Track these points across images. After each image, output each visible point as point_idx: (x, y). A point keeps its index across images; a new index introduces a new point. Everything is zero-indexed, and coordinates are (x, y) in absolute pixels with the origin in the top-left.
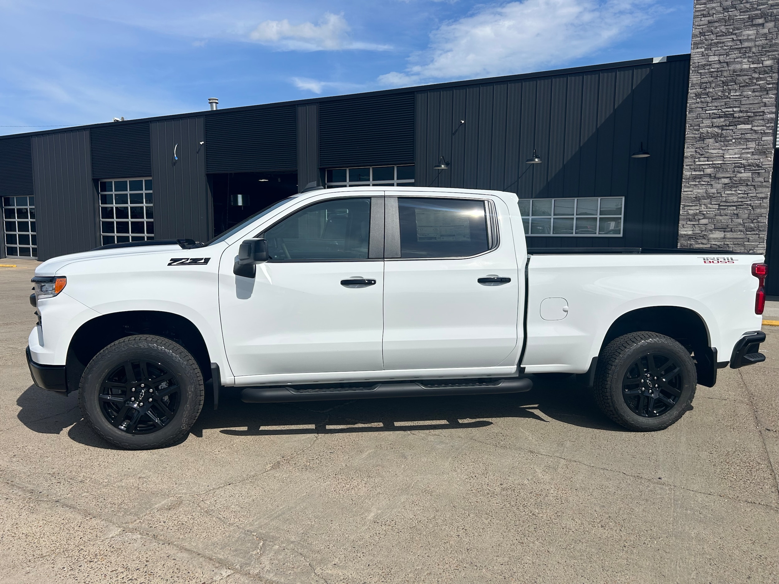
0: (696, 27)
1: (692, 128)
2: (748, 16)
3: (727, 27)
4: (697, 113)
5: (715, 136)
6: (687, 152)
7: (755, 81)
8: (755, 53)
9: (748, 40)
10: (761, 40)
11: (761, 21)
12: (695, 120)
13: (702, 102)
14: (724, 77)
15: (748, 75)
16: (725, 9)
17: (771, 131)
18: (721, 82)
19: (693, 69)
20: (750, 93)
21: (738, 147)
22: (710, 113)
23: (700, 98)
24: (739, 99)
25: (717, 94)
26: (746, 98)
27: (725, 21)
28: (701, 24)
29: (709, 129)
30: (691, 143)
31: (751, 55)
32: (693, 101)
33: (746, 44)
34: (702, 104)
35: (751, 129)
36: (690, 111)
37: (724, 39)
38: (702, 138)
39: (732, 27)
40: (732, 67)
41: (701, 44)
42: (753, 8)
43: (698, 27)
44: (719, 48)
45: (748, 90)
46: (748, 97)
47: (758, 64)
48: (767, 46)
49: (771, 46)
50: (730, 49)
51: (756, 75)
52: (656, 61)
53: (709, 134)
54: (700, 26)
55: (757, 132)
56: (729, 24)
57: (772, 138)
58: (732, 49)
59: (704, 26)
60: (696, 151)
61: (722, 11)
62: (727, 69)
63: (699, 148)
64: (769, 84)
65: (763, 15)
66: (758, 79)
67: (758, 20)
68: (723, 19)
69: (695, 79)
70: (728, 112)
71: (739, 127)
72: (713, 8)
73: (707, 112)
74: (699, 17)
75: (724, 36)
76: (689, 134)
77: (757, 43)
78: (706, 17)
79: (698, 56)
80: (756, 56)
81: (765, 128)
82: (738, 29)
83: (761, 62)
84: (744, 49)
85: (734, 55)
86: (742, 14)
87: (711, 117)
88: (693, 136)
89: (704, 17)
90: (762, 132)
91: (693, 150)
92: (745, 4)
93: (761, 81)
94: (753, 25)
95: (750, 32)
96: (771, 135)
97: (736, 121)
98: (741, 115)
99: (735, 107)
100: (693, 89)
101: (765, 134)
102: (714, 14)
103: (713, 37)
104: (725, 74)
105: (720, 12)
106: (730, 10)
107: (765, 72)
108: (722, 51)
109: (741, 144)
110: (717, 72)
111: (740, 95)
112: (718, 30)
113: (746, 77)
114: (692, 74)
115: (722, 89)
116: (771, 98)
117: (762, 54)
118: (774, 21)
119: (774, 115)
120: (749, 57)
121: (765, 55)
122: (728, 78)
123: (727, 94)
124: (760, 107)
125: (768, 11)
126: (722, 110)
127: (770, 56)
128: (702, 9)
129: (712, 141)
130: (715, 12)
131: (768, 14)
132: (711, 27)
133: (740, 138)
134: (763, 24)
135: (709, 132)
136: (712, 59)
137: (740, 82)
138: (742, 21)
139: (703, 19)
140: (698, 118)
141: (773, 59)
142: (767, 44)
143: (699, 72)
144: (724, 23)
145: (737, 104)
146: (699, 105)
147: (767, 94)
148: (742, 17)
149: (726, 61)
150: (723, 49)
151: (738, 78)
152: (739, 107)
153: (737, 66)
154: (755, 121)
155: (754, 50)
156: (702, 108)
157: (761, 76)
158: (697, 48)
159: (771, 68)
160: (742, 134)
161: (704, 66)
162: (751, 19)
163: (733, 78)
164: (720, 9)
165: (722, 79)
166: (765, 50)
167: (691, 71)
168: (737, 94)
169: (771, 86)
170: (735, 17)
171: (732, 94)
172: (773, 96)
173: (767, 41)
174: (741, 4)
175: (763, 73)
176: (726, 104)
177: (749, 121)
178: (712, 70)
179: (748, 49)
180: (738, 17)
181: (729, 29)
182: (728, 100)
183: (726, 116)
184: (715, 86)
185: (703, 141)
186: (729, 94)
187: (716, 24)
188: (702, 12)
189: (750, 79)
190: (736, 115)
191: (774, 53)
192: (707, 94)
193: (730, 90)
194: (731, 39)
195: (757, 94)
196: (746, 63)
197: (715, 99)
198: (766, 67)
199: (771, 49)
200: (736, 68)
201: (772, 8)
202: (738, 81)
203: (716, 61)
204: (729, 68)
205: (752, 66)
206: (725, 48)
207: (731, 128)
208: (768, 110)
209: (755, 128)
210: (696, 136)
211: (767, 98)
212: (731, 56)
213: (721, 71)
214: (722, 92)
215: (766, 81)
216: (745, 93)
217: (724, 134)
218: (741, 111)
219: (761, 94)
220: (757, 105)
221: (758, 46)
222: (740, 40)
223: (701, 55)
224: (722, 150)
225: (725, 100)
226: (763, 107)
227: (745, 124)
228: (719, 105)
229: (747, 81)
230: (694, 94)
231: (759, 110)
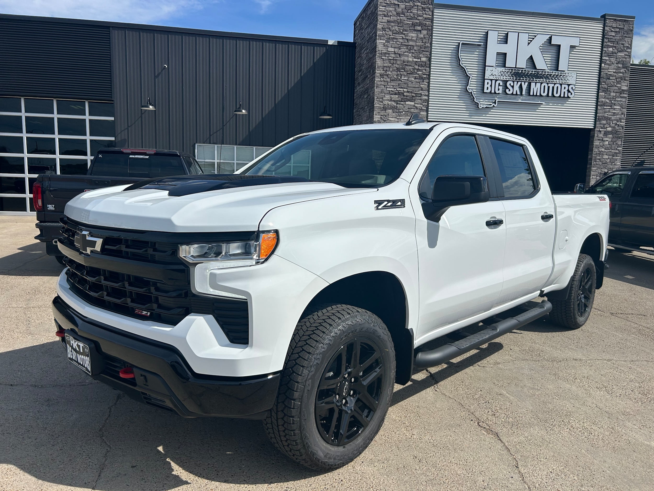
0: (380, 23)
1: (378, 100)
2: (411, 23)
3: (399, 28)
4: (381, 89)
5: (393, 108)
6: (376, 118)
7: (416, 71)
8: (416, 51)
9: (412, 40)
10: (419, 42)
11: (419, 28)
12: (380, 94)
13: (384, 81)
14: (398, 65)
15: (412, 66)
16: (398, 14)
17: (425, 108)
18: (396, 68)
19: (378, 55)
20: (413, 79)
21: (406, 118)
22: (389, 90)
23: (383, 78)
24: (407, 83)
25: (393, 76)
26: (411, 83)
27: (399, 23)
28: (383, 22)
29: (389, 102)
30: (378, 112)
31: (413, 51)
32: (379, 79)
33: (411, 43)
34: (384, 82)
35: (414, 106)
36: (377, 87)
37: (398, 36)
38: (385, 109)
39: (402, 28)
40: (402, 58)
41: (383, 36)
42: (415, 17)
43: (381, 23)
44: (395, 43)
45: (412, 77)
46: (412, 82)
47: (418, 59)
48: (423, 47)
49: (425, 48)
50: (401, 44)
51: (417, 67)
52: (330, 43)
53: (389, 106)
54: (382, 23)
55: (417, 108)
56: (400, 26)
57: (425, 113)
58: (402, 45)
59: (385, 24)
60: (381, 118)
61: (396, 15)
62: (399, 59)
63: (383, 116)
64: (424, 75)
65: (420, 24)
66: (418, 70)
67: (418, 27)
68: (397, 21)
69: (380, 63)
70: (401, 91)
71: (407, 103)
72: (390, 11)
73: (388, 89)
74: (382, 15)
75: (397, 34)
76: (376, 105)
77: (417, 43)
78: (386, 17)
79: (381, 45)
80: (417, 53)
81: (422, 105)
82: (406, 31)
83: (420, 58)
84: (410, 46)
85: (404, 49)
86: (408, 20)
87: (390, 93)
88: (379, 106)
89: (384, 16)
90: (420, 108)
91: (380, 117)
92: (410, 13)
93: (419, 71)
94: (415, 30)
95: (413, 35)
96: (425, 111)
97: (405, 99)
98: (408, 94)
99: (405, 88)
100: (379, 70)
101: (421, 110)
102: (391, 16)
103: (390, 33)
104: (398, 62)
105: (395, 15)
106: (401, 15)
107: (422, 66)
108: (396, 45)
109: (408, 115)
110: (393, 60)
111: (407, 80)
112: (394, 28)
113: (411, 67)
114: (378, 59)
115: (396, 73)
116: (425, 85)
117: (420, 52)
118: (427, 30)
119: (427, 97)
120: (413, 53)
121: (422, 53)
122: (400, 66)
123: (399, 78)
124: (419, 91)
125: (423, 22)
126: (396, 89)
127: (425, 55)
128: (383, 10)
129: (390, 111)
130: (391, 15)
131: (423, 24)
132: (389, 25)
133: (407, 111)
134: (421, 31)
135: (389, 104)
136: (391, 49)
137: (407, 70)
138: (408, 26)
139: (384, 18)
140: (382, 92)
141: (426, 57)
142: (423, 46)
143: (382, 58)
144: (397, 25)
145: (405, 87)
146: (383, 83)
147: (423, 81)
148: (408, 22)
149: (399, 53)
150: (397, 44)
151: (406, 67)
152: (407, 88)
153: (405, 58)
154: (416, 100)
155: (415, 48)
156: (384, 85)
157: (420, 68)
158: (381, 40)
159: (425, 63)
160: (408, 108)
161: (385, 53)
162: (414, 25)
163: (403, 66)
164: (395, 13)
165: (397, 66)
166: (422, 49)
167: (377, 56)
168: (406, 79)
169: (425, 76)
170: (404, 22)
171: (402, 78)
172: (427, 84)
173: (423, 43)
174: (408, 12)
175: (421, 66)
176: (399, 85)
177: (413, 100)
178: (390, 58)
179: (412, 47)
180: (406, 22)
181: (400, 29)
182: (400, 82)
183: (399, 94)
184: (392, 70)
185: (385, 110)
186: (401, 78)
187: (392, 24)
188: (384, 13)
189: (413, 69)
190: (405, 94)
191: (427, 53)
192: (387, 75)
193: (401, 75)
194: (402, 38)
195: (417, 80)
196: (411, 57)
197: (392, 80)
198: (422, 62)
199: (425, 50)
200: (405, 59)
201: (425, 20)
202: (406, 69)
203: (393, 52)
204: (401, 59)
205: (414, 60)
206: (398, 43)
207: (402, 103)
208: (424, 93)
209: (416, 105)
210: (381, 106)
211: (423, 85)
212: (401, 50)
213: (396, 60)
214: (397, 76)
215: (422, 72)
216: (410, 79)
217: (398, 107)
218: (408, 92)
219: (420, 81)
220: (417, 89)
221: (418, 46)
222: (407, 39)
223: (383, 45)
224: (397, 119)
225: (398, 82)
226: (420, 90)
227: (410, 101)
228: (395, 85)
229: (411, 70)
230: (379, 74)
231: (418, 93)
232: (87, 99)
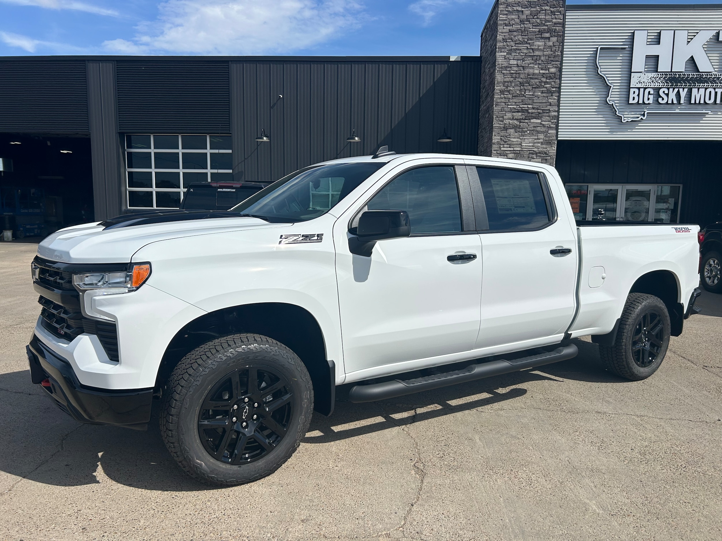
0: (500, 34)
1: (498, 119)
2: (538, 30)
3: (523, 37)
4: (501, 107)
5: (515, 127)
6: (495, 139)
7: (543, 84)
8: (543, 61)
9: (538, 50)
10: (548, 51)
11: (547, 35)
12: (500, 113)
13: (505, 98)
14: (521, 79)
15: (539, 79)
16: (522, 22)
17: (554, 126)
18: (519, 83)
19: (498, 69)
20: (540, 94)
21: (532, 138)
22: (511, 108)
23: (504, 94)
24: (532, 98)
25: (516, 92)
26: (537, 98)
27: (523, 32)
28: (504, 32)
29: (511, 121)
30: (497, 132)
31: (540, 62)
32: (498, 96)
33: (537, 53)
34: (505, 99)
35: (541, 124)
36: (496, 104)
37: (521, 46)
38: (505, 129)
39: (527, 37)
40: (527, 71)
41: (503, 48)
42: (542, 23)
43: (501, 34)
44: (517, 54)
45: (538, 91)
46: (539, 97)
47: (545, 70)
48: (552, 56)
49: (555, 57)
50: (526, 56)
51: (544, 80)
52: (452, 59)
53: (511, 125)
54: (503, 33)
55: (545, 126)
56: (525, 34)
57: (555, 131)
58: (527, 56)
59: (506, 34)
60: (501, 139)
61: (519, 23)
62: (523, 72)
63: (504, 136)
64: (553, 88)
65: (549, 31)
66: (546, 83)
67: (546, 34)
68: (520, 29)
69: (500, 78)
70: (524, 108)
71: (532, 121)
72: (513, 19)
73: (509, 107)
74: (502, 25)
75: (520, 44)
76: (496, 124)
77: (545, 53)
78: (507, 26)
79: (501, 58)
80: (544, 64)
81: (550, 123)
82: (531, 40)
83: (548, 69)
84: (536, 57)
85: (528, 61)
86: (534, 27)
87: (512, 111)
88: (498, 125)
89: (506, 26)
90: (548, 126)
91: (499, 138)
92: (536, 20)
93: (547, 84)
94: (542, 38)
95: (540, 44)
96: (554, 129)
97: (530, 116)
98: (533, 111)
99: (529, 104)
100: (498, 86)
101: (550, 128)
102: (513, 24)
103: (512, 44)
104: (522, 76)
105: (518, 23)
106: (525, 23)
107: (551, 78)
108: (519, 57)
109: (534, 135)
110: (516, 73)
111: (533, 95)
112: (517, 38)
113: (537, 80)
114: (498, 74)
115: (519, 88)
116: (554, 99)
117: (548, 62)
118: (557, 36)
119: (557, 113)
120: (539, 64)
121: (550, 63)
122: (524, 80)
123: (523, 93)
124: (547, 106)
125: (552, 28)
126: (519, 106)
127: (554, 65)
128: (504, 19)
129: (512, 131)
130: (514, 23)
131: (552, 30)
132: (511, 35)
133: (533, 130)
134: (549, 38)
135: (511, 123)
136: (513, 62)
137: (533, 84)
138: (534, 34)
139: (505, 27)
140: (503, 111)
141: (556, 67)
142: (552, 55)
143: (502, 72)
144: (521, 34)
145: (530, 102)
146: (503, 100)
147: (552, 95)
148: (534, 30)
149: (523, 65)
150: (520, 55)
151: (531, 80)
152: (532, 105)
153: (530, 70)
154: (543, 117)
155: (542, 58)
156: (505, 103)
157: (548, 80)
158: (501, 52)
159: (555, 75)
160: (534, 127)
161: (507, 67)
162: (541, 32)
163: (528, 80)
164: (518, 21)
165: (520, 80)
166: (550, 59)
167: (496, 71)
168: (531, 94)
169: (554, 89)
170: (529, 30)
171: (527, 93)
172: (556, 98)
173: (552, 52)
174: (533, 18)
175: (549, 78)
176: (522, 101)
177: (539, 117)
178: (512, 72)
179: (539, 57)
180: (531, 30)
181: (525, 38)
182: (524, 98)
183: (522, 111)
184: (514, 85)
185: (506, 130)
186: (525, 93)
187: (515, 33)
188: (505, 22)
189: (539, 82)
190: (530, 111)
191: (556, 63)
192: (509, 91)
193: (525, 90)
194: (526, 48)
195: (544, 95)
196: (537, 69)
197: (515, 96)
198: (551, 73)
199: (554, 59)
200: (529, 72)
201: (555, 25)
202: (531, 83)
203: (515, 64)
204: (525, 72)
205: (541, 72)
206: (522, 54)
207: (526, 121)
208: (552, 109)
209: (543, 123)
210: (501, 126)
211: (551, 99)
212: (526, 61)
213: (519, 73)
214: (520, 91)
215: (551, 85)
216: (536, 94)
217: (522, 126)
218: (533, 108)
219: (548, 95)
220: (545, 104)
221: (546, 56)
222: (533, 49)
223: (504, 58)
224: (520, 139)
225: (522, 98)
226: (548, 106)
227: (536, 119)
228: (517, 101)
229: (538, 84)
230: (499, 90)
231: (546, 109)
232: (208, 134)
